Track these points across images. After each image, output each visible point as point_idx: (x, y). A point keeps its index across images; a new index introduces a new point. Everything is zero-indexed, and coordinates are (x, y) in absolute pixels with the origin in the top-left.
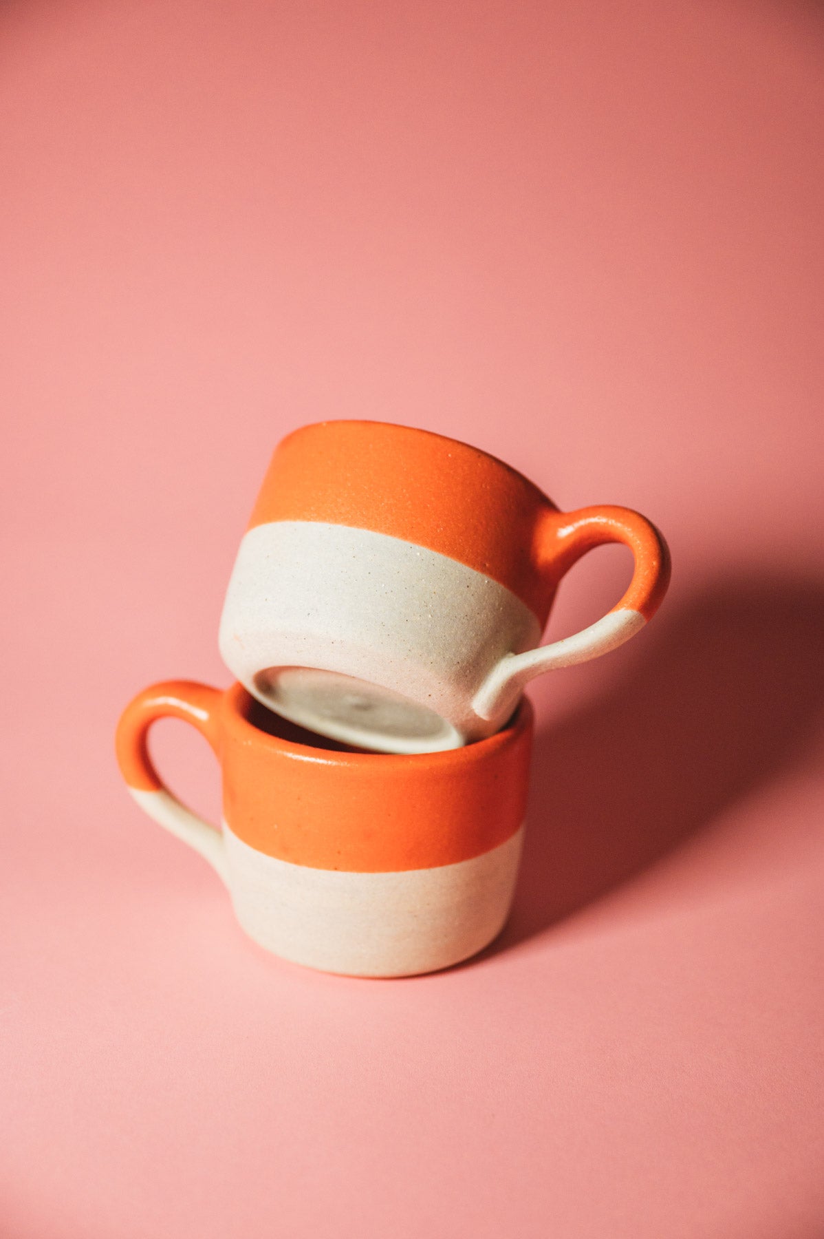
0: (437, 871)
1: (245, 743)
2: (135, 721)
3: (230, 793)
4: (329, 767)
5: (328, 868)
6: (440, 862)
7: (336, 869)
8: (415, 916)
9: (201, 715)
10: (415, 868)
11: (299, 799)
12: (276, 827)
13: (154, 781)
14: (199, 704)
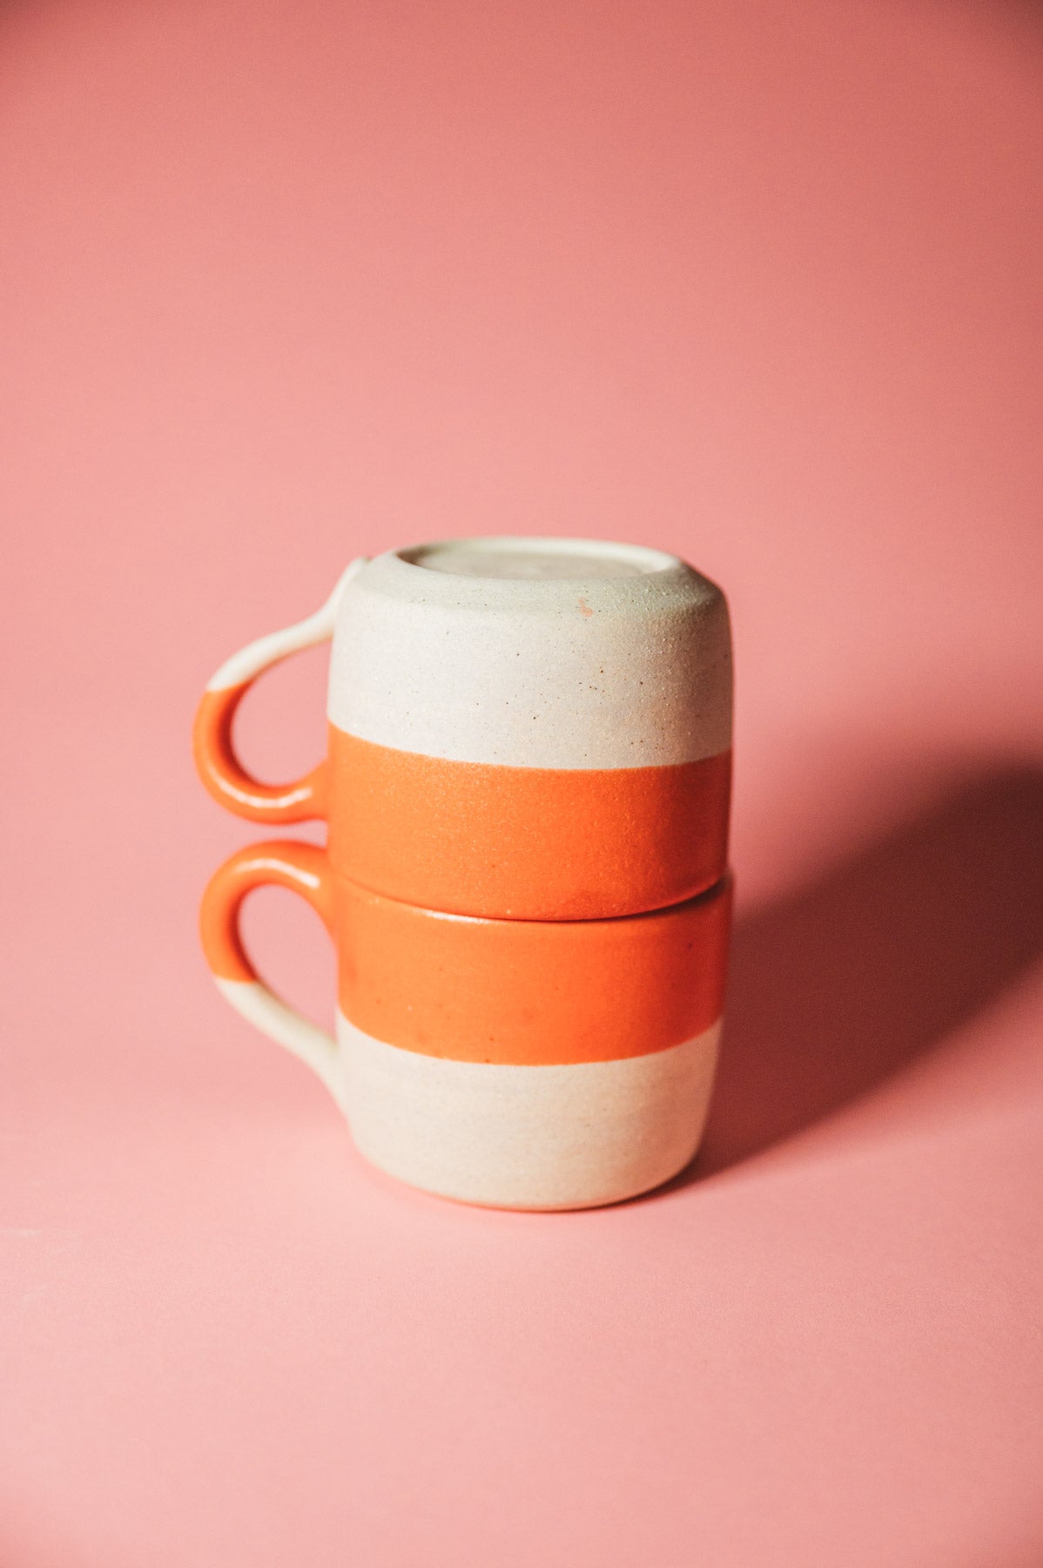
0: (617, 1065)
1: (371, 902)
2: (225, 890)
3: (348, 972)
4: (481, 925)
5: (477, 1060)
6: (620, 1054)
7: (488, 1061)
8: (588, 1125)
9: (310, 880)
10: (589, 1060)
11: (441, 969)
12: (410, 1008)
13: (247, 970)
14: (307, 867)
